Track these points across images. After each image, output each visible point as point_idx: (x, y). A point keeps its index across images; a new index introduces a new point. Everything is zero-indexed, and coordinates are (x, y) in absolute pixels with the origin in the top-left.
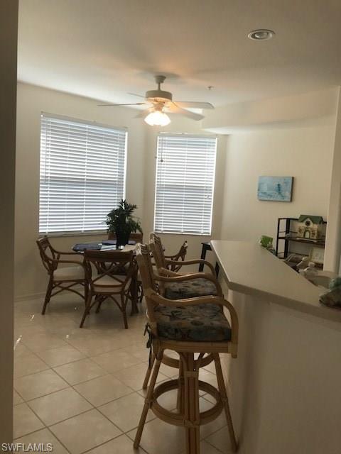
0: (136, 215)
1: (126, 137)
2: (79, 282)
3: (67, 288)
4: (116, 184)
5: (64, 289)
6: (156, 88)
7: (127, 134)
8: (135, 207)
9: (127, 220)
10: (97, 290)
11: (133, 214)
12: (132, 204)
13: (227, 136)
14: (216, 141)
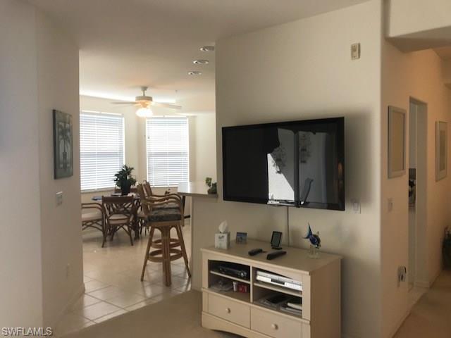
0: (134, 174)
1: (123, 121)
2: (98, 220)
3: (90, 226)
4: (118, 155)
5: (88, 226)
6: (142, 95)
7: (123, 119)
8: (132, 169)
9: (128, 178)
10: (112, 222)
11: (132, 174)
12: (131, 167)
13: (194, 117)
14: (187, 120)
